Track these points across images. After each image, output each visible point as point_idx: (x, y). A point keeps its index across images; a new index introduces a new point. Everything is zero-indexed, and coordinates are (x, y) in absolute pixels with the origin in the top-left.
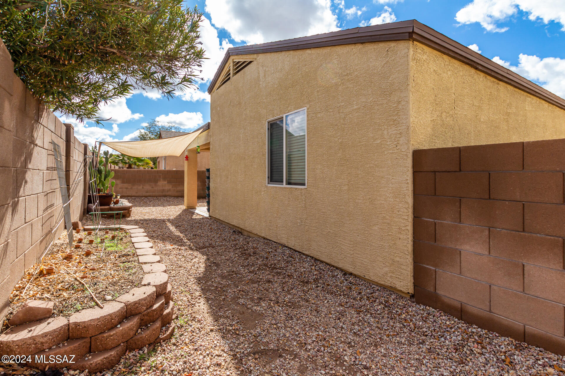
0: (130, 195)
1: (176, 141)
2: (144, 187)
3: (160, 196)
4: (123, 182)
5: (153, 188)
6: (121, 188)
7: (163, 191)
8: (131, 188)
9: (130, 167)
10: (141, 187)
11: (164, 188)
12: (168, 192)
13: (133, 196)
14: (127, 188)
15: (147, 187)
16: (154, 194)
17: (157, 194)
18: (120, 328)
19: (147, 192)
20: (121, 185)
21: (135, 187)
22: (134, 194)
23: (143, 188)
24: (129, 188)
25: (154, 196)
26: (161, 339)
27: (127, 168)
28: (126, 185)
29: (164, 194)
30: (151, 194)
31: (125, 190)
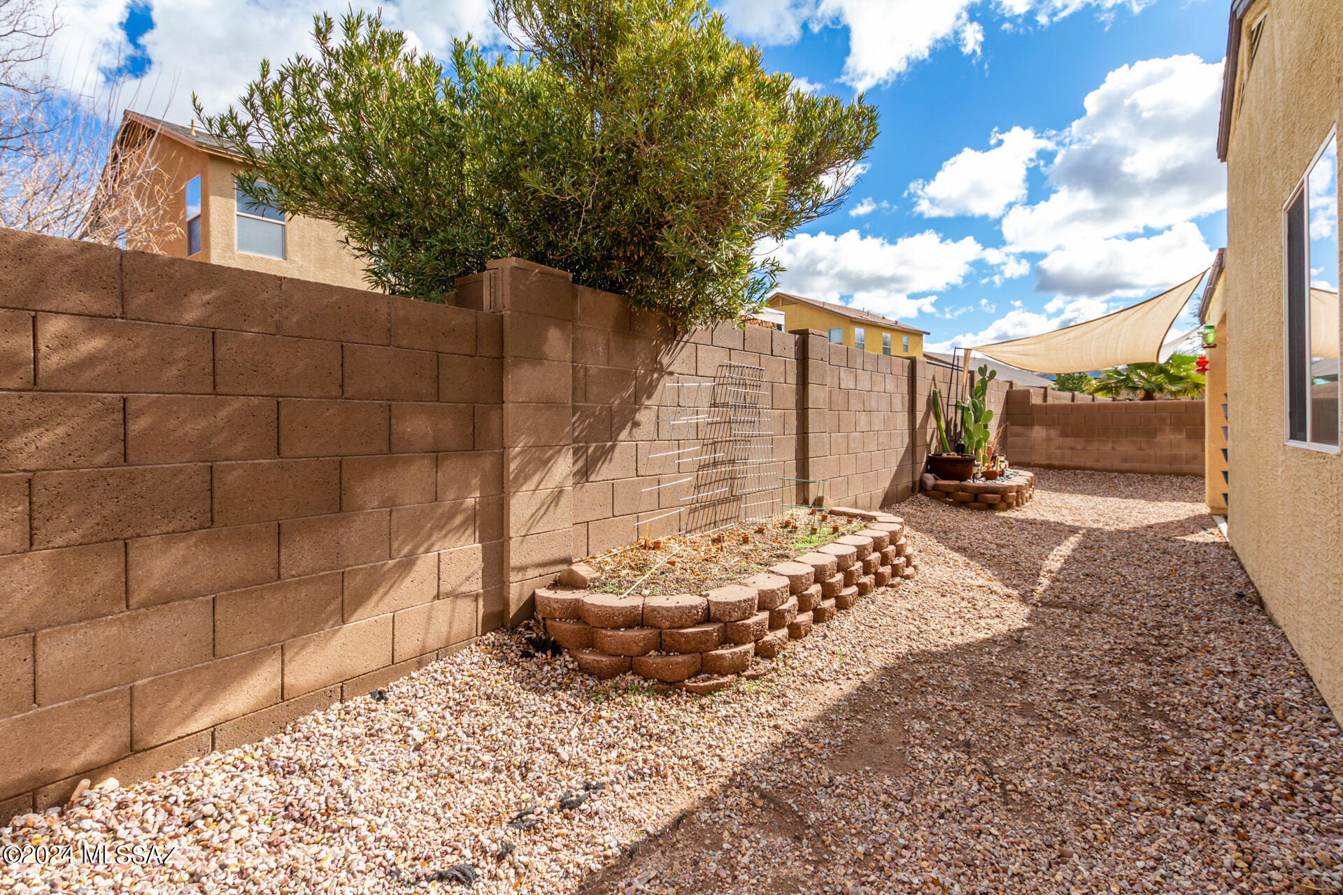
0: (1082, 464)
1: (1127, 322)
2: (1118, 448)
3: (1163, 473)
4: (1064, 434)
5: (1141, 449)
6: (1058, 448)
7: (1174, 459)
8: (1084, 449)
9: (1149, 395)
10: (1110, 446)
11: (1175, 452)
12: (1188, 462)
13: (1088, 469)
14: (1072, 448)
15: (1126, 447)
16: (1144, 466)
17: (1153, 466)
18: (622, 632)
19: (1125, 461)
20: (1059, 441)
21: (1094, 447)
22: (1090, 463)
23: (1113, 449)
24: (1079, 447)
25: (1147, 473)
26: (686, 686)
27: (1143, 399)
28: (1069, 441)
29: (1176, 467)
30: (1136, 466)
31: (1068, 452)
